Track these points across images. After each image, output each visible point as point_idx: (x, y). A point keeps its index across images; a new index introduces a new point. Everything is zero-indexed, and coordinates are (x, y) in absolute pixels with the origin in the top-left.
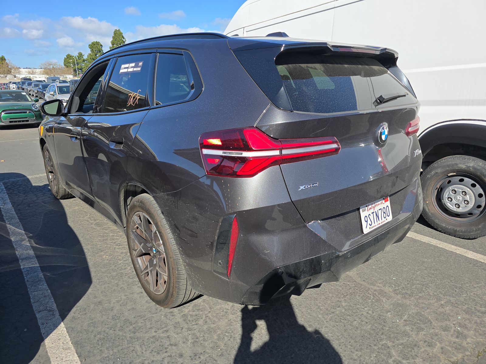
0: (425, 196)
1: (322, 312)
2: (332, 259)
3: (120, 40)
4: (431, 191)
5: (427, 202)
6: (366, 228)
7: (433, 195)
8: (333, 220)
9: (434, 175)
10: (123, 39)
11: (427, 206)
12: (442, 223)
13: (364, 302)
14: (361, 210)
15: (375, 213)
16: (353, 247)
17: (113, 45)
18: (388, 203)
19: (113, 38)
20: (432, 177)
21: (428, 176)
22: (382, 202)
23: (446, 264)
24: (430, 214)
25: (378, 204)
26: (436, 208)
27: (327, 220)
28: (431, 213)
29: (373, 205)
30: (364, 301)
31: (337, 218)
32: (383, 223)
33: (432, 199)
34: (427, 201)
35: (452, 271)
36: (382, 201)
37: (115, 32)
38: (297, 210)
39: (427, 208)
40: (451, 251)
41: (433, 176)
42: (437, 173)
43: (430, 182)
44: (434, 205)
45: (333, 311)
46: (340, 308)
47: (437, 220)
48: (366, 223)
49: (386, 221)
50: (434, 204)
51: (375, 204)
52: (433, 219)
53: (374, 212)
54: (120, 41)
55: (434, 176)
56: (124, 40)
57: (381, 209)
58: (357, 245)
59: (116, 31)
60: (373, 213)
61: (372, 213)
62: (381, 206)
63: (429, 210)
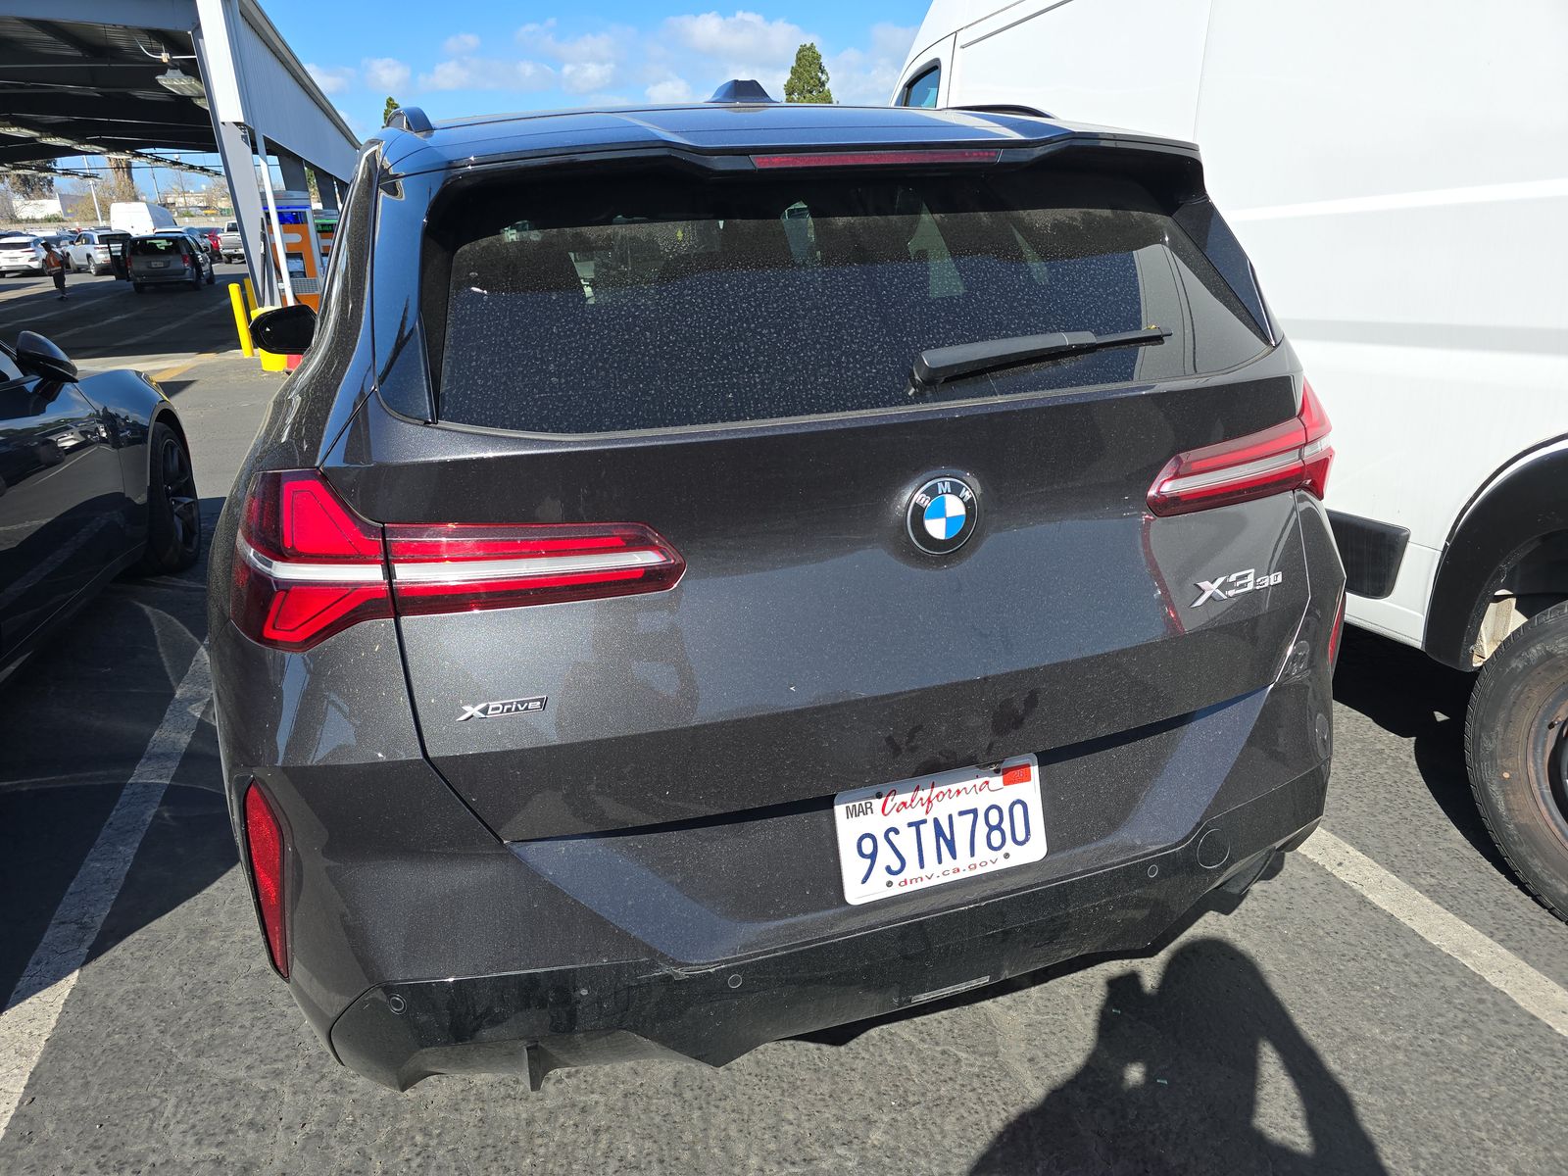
0: (1500, 747)
1: (772, 1146)
2: (630, 988)
3: (812, 78)
4: (1524, 730)
5: (1506, 775)
6: (864, 882)
7: (1535, 749)
8: (674, 836)
9: (1541, 661)
10: (820, 74)
11: (1505, 794)
12: (1557, 879)
13: (956, 1151)
14: (840, 810)
15: (930, 825)
16: (759, 955)
17: (790, 94)
18: (1030, 790)
19: (794, 71)
20: (1529, 668)
21: (1514, 665)
22: (987, 783)
23: (1457, 1071)
24: (1511, 827)
25: (958, 792)
26: (1543, 808)
27: (640, 837)
28: (1515, 825)
29: (924, 794)
30: (960, 1145)
31: (699, 831)
32: (980, 871)
33: (1531, 764)
34: (1505, 770)
35: (1458, 1112)
36: (986, 779)
37: (800, 52)
38: (454, 790)
39: (1501, 798)
40: (1534, 1017)
41: (1537, 665)
42: (1550, 655)
43: (1521, 692)
44: (1537, 794)
45: (815, 1154)
46: (850, 1149)
47: (1536, 861)
48: (869, 861)
49: (1003, 864)
50: (1535, 786)
51: (936, 790)
52: (1523, 850)
53: (924, 822)
54: (812, 81)
55: (1539, 669)
56: (824, 78)
57: (974, 812)
58: (785, 948)
59: (803, 49)
60: (916, 825)
61: (910, 825)
62: (981, 802)
63: (1509, 810)
